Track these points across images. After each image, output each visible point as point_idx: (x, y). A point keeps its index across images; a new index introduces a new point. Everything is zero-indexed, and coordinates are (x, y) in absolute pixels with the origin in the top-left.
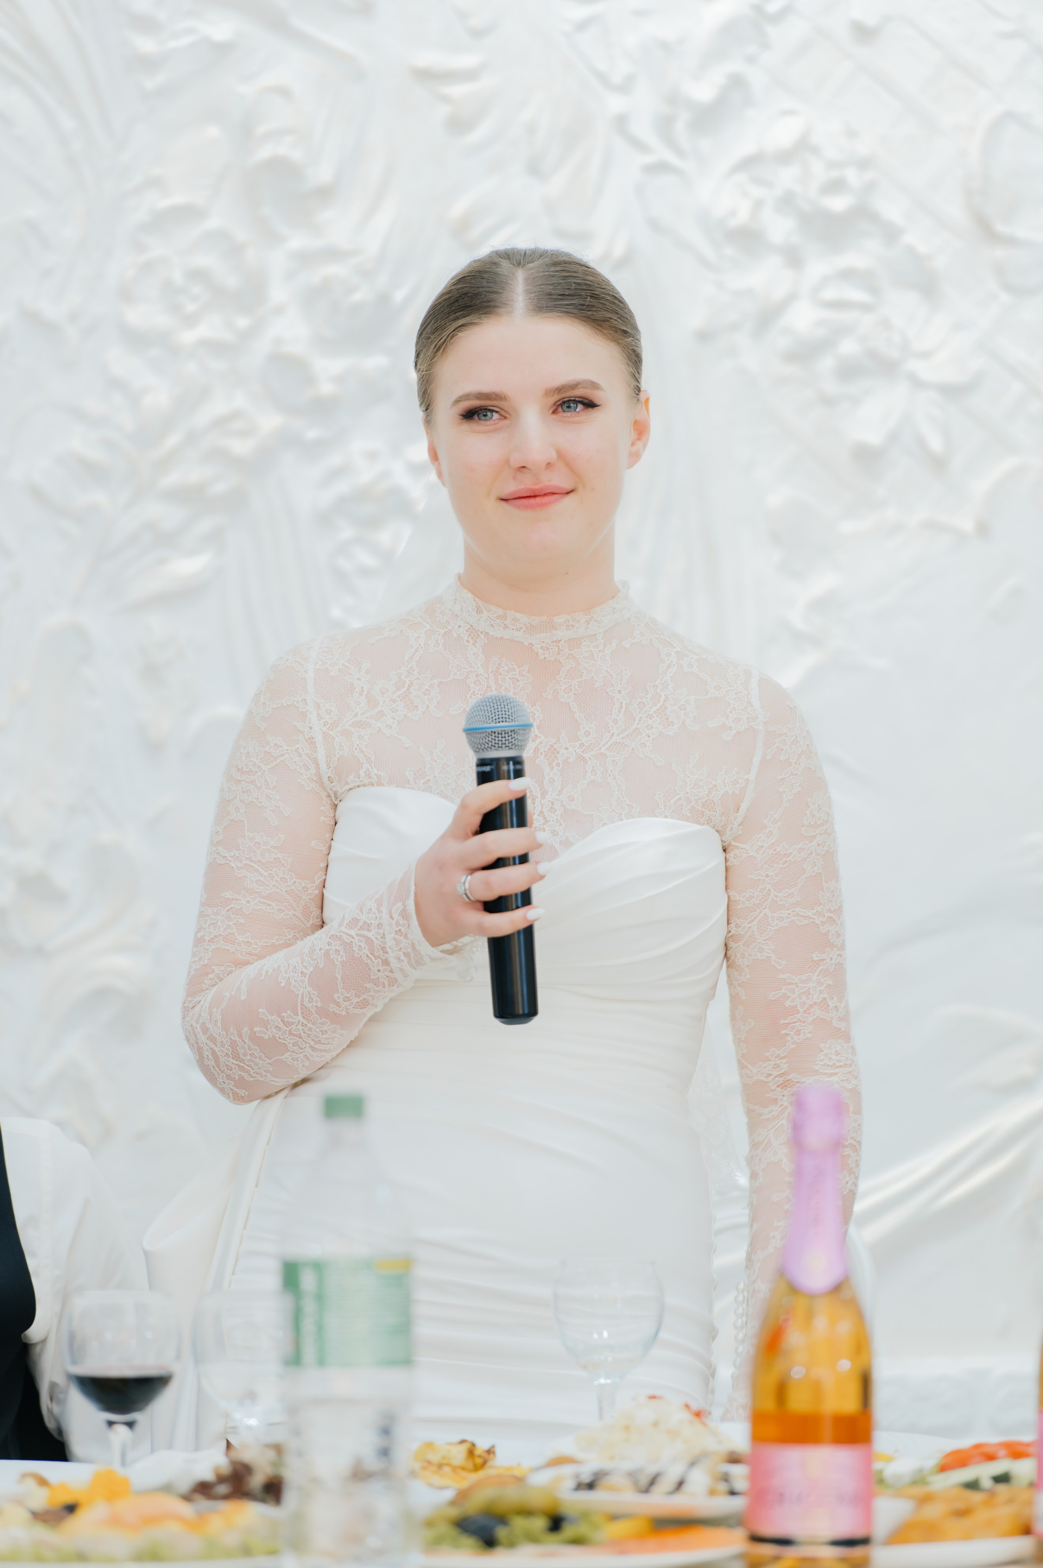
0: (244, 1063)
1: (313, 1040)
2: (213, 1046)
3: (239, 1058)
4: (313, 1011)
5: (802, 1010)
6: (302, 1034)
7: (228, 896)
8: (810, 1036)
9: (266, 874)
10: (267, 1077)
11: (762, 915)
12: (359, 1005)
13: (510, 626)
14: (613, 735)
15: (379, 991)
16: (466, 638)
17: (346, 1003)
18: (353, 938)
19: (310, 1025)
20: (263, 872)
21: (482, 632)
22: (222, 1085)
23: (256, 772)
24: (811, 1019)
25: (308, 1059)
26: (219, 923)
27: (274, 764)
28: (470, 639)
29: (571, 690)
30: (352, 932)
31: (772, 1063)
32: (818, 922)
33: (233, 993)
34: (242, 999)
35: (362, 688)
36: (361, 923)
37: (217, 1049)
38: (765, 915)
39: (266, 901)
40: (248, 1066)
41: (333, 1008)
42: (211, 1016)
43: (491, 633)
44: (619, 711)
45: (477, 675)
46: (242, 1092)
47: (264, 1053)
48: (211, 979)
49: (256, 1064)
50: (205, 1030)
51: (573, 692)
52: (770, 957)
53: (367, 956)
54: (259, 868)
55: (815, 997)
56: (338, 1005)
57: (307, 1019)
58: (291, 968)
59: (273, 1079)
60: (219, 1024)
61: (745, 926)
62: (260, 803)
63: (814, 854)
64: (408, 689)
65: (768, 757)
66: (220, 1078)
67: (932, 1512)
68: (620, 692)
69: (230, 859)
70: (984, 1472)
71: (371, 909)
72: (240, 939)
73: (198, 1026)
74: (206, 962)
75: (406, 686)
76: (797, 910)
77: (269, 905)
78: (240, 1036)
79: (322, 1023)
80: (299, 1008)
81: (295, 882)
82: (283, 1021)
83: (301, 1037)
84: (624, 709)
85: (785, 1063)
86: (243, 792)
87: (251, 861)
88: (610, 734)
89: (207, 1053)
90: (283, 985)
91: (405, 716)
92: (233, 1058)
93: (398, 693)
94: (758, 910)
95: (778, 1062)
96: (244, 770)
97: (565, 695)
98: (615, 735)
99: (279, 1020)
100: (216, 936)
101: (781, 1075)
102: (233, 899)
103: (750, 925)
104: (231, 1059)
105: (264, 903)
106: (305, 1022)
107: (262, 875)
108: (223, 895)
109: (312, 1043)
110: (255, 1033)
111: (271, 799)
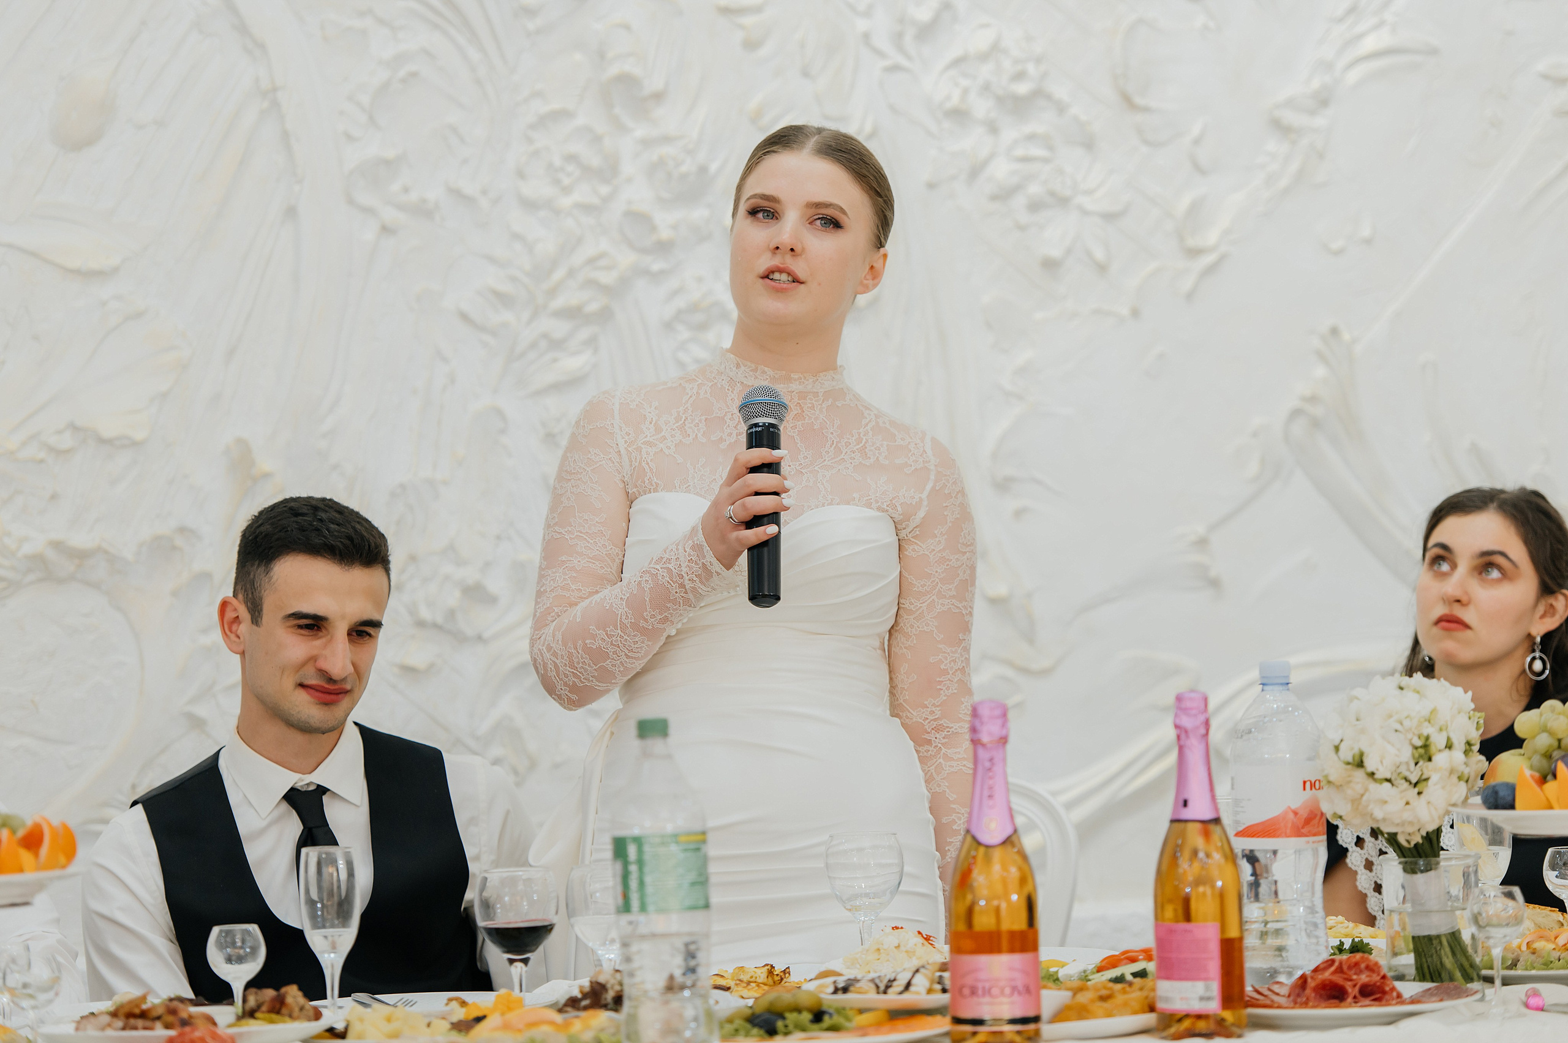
0: (577, 671)
1: (627, 649)
2: (556, 660)
3: (574, 666)
4: (628, 626)
5: (951, 673)
6: (620, 644)
7: (564, 559)
8: (956, 691)
9: (592, 542)
10: (593, 682)
11: (931, 599)
12: (662, 621)
13: (759, 377)
14: (825, 460)
15: (676, 609)
16: (727, 388)
17: (652, 620)
18: (658, 570)
19: (626, 637)
20: (590, 540)
21: (739, 382)
22: (559, 692)
23: (582, 472)
24: (956, 680)
25: (623, 665)
26: (557, 578)
27: (595, 466)
28: (730, 388)
29: (796, 428)
30: (658, 567)
31: (929, 710)
32: (964, 613)
33: (571, 619)
34: (578, 621)
35: (652, 419)
36: (664, 560)
37: (558, 662)
38: (933, 600)
39: (592, 561)
40: (580, 672)
41: (642, 623)
42: (554, 638)
43: (745, 382)
44: (831, 446)
45: (732, 414)
46: (574, 697)
47: (592, 661)
48: (552, 617)
49: (586, 670)
50: (549, 648)
51: (798, 429)
52: (934, 631)
53: (668, 581)
54: (587, 538)
55: (959, 664)
56: (646, 620)
57: (624, 633)
58: (613, 597)
59: (597, 683)
60: (560, 642)
61: (917, 606)
62: (587, 493)
63: (965, 565)
64: (684, 422)
65: (937, 488)
66: (558, 685)
67: (1083, 998)
68: (832, 433)
69: (565, 533)
70: (1128, 970)
71: (672, 550)
72: (573, 587)
73: (544, 648)
74: (548, 605)
75: (683, 420)
76: (953, 601)
77: (594, 563)
78: (576, 648)
79: (634, 636)
80: (618, 624)
81: (612, 548)
82: (607, 634)
83: (619, 647)
84: (834, 445)
85: (939, 710)
86: (573, 487)
87: (581, 532)
88: (823, 460)
89: (550, 666)
90: (607, 608)
91: (681, 441)
92: (569, 667)
93: (677, 425)
94: (929, 596)
95: (934, 709)
96: (573, 472)
97: (792, 431)
98: (827, 461)
99: (604, 633)
100: (555, 587)
101: (935, 720)
102: (567, 561)
103: (921, 605)
104: (568, 668)
105: (590, 562)
106: (623, 635)
107: (589, 542)
108: (560, 559)
109: (627, 652)
110: (586, 644)
111: (595, 489)
